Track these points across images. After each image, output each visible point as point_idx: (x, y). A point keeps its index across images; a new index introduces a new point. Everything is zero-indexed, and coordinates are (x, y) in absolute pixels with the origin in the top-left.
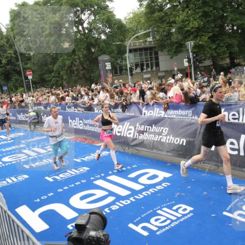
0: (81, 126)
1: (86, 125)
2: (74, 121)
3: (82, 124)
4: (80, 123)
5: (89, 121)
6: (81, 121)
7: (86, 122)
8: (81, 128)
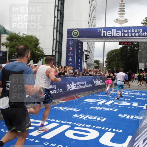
0: (75, 87)
1: (78, 85)
2: (71, 85)
3: (76, 86)
4: (74, 86)
5: (80, 82)
6: (75, 84)
7: (78, 84)
8: (75, 89)
